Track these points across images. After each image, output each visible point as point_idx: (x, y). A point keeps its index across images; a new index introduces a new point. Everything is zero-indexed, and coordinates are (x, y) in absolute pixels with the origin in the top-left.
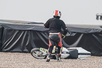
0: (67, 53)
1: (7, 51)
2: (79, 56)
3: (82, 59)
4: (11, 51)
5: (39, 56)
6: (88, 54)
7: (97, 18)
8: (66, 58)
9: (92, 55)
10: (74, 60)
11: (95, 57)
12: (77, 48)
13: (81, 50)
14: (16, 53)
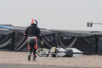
0: (64, 52)
1: (17, 51)
2: (74, 55)
3: (76, 57)
4: (20, 50)
5: (42, 55)
6: (81, 53)
7: (88, 26)
8: (63, 57)
9: (84, 54)
10: (70, 58)
11: (86, 56)
12: (72, 49)
13: (75, 50)
14: (24, 53)
